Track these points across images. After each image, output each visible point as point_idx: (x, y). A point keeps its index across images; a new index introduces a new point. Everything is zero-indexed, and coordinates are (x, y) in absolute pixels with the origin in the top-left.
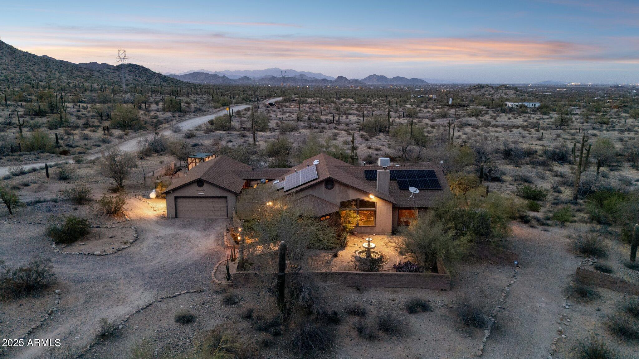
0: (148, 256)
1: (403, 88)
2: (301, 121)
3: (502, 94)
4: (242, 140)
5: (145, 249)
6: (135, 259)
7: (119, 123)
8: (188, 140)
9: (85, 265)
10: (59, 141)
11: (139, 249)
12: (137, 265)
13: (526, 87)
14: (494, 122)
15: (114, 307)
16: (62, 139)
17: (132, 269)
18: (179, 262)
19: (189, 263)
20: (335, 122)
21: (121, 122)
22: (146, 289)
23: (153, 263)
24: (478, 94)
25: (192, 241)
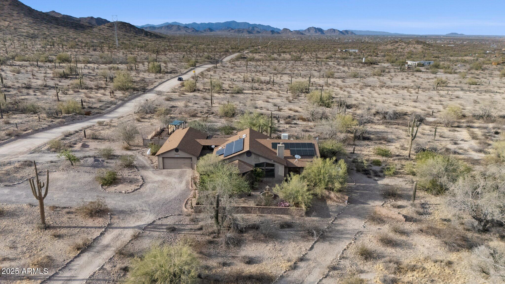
0: (150, 194)
1: (335, 39)
2: (247, 81)
3: (411, 48)
4: (204, 103)
5: (148, 190)
6: (144, 196)
7: (119, 87)
8: (167, 102)
9: (119, 199)
10: (83, 104)
11: (145, 190)
12: (145, 199)
13: (436, 38)
14: (389, 83)
15: (137, 222)
16: (85, 102)
17: (143, 202)
18: (166, 198)
19: (171, 198)
20: (271, 82)
21: (121, 86)
22: (151, 213)
23: (153, 198)
24: (393, 47)
25: (173, 185)
